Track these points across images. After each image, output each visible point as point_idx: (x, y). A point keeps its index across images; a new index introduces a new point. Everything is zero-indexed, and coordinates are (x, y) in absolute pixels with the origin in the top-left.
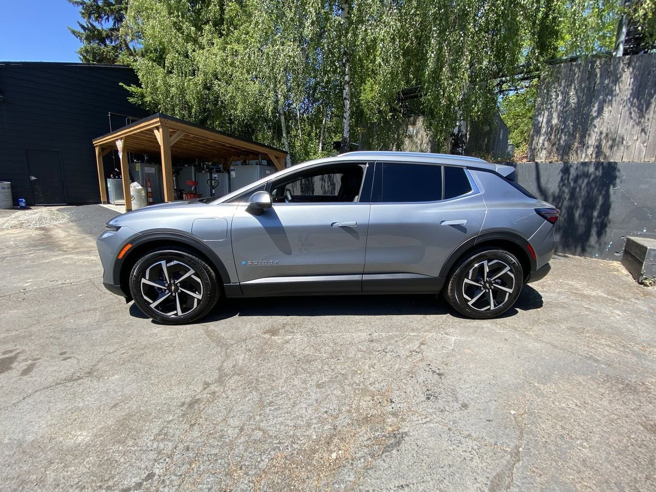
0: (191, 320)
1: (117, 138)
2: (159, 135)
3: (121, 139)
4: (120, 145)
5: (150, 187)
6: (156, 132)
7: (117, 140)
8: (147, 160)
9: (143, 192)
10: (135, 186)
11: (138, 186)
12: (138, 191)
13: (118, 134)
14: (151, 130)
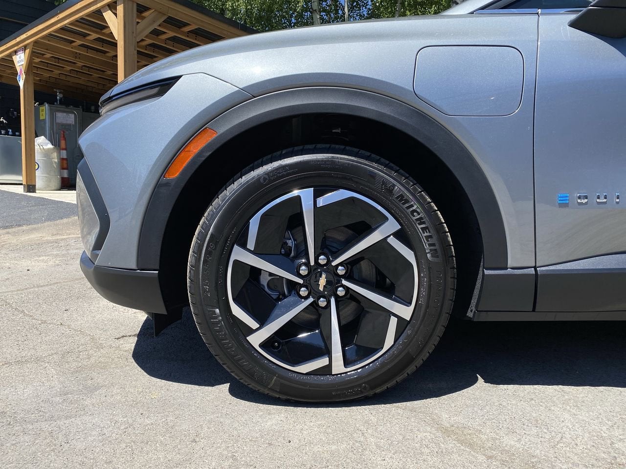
0: (372, 388)
1: (16, 48)
2: (115, 23)
3: (25, 48)
4: (20, 60)
5: (66, 149)
6: (108, 15)
7: (16, 52)
8: (61, 100)
9: (55, 155)
10: (42, 143)
11: (47, 144)
12: (47, 153)
13: (18, 39)
14: (99, 13)
